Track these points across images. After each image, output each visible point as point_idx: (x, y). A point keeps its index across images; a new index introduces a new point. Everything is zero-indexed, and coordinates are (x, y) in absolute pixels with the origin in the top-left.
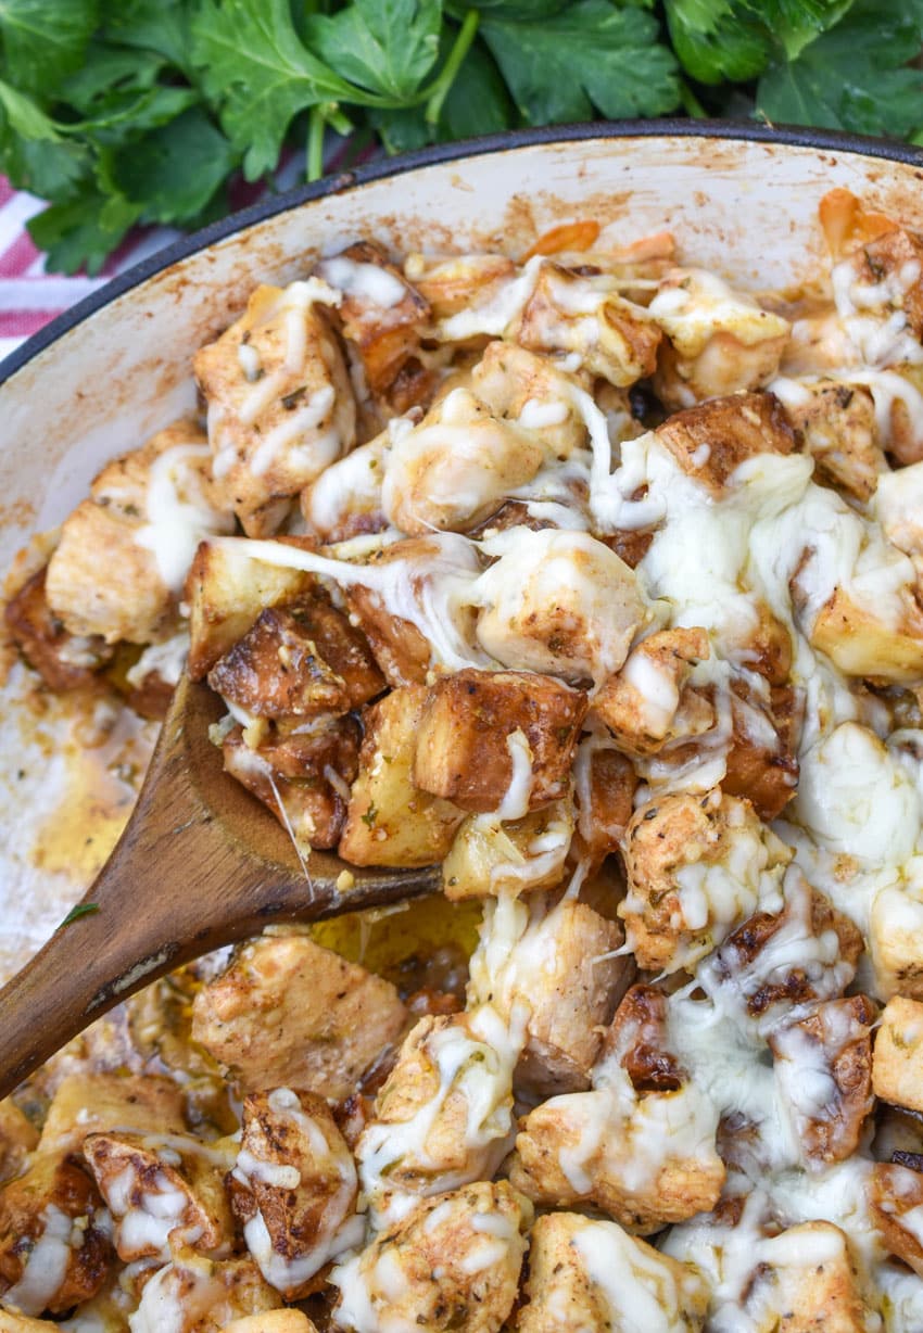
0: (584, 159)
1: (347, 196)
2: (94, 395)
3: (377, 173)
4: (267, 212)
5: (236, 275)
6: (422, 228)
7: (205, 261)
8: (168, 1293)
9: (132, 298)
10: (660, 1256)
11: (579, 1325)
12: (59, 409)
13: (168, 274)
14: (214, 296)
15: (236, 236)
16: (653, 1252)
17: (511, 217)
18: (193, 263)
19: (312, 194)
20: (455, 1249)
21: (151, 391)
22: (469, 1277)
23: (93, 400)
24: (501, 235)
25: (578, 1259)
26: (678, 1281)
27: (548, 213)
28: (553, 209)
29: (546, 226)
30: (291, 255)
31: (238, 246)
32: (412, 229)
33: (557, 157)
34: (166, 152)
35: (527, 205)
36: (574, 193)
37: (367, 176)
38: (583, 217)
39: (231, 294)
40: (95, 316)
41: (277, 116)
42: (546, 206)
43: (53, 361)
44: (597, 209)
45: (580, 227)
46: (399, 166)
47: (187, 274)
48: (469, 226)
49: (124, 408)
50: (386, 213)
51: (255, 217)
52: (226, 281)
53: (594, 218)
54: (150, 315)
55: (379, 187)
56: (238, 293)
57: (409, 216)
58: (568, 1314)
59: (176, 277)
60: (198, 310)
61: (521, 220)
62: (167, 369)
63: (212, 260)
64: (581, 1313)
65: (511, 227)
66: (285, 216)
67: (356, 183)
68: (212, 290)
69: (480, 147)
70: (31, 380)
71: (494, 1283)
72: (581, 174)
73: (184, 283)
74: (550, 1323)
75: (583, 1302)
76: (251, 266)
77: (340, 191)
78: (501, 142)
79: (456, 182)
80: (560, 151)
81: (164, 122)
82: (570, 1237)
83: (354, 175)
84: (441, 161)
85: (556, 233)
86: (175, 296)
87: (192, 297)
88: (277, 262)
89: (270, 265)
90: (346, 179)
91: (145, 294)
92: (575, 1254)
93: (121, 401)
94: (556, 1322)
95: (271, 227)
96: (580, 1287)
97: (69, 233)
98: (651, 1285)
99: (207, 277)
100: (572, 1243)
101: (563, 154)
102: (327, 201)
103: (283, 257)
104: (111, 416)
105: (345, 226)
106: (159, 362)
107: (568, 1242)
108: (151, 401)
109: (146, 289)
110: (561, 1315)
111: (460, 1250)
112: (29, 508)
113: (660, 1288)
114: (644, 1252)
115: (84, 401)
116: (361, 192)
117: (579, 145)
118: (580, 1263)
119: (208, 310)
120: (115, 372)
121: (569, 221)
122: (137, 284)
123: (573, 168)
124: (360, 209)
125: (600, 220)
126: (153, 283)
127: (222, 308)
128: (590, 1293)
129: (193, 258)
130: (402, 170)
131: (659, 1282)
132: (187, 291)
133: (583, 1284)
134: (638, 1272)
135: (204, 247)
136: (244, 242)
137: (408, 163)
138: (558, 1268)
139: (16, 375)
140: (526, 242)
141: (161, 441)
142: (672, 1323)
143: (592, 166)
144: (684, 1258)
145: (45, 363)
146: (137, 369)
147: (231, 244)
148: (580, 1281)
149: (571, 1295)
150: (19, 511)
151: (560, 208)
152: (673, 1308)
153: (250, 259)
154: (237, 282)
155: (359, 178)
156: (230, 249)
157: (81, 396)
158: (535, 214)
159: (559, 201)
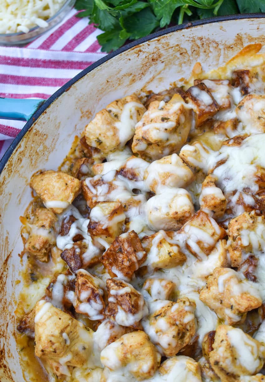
0: (260, 24)
1: (189, 29)
2: (112, 82)
3: (199, 23)
4: (166, 32)
5: (155, 50)
6: (210, 42)
7: (147, 45)
8: (107, 328)
9: (125, 53)
10: (254, 340)
11: (227, 358)
12: (101, 85)
13: (136, 47)
14: (148, 56)
15: (156, 38)
16: (251, 338)
17: (236, 40)
18: (143, 45)
19: (179, 28)
20: (181, 316)
21: (128, 83)
22: (185, 324)
23: (111, 83)
24: (233, 46)
25: (228, 339)
26: (258, 347)
27: (247, 40)
28: (249, 39)
29: (246, 45)
30: (172, 46)
31: (157, 41)
32: (207, 42)
33: (252, 23)
34: (138, 20)
35: (241, 37)
36: (255, 34)
37: (195, 24)
38: (257, 42)
39: (153, 56)
40: (114, 58)
41: (171, 9)
42: (247, 38)
43: (101, 69)
44: (262, 40)
45: (256, 45)
46: (205, 22)
47: (141, 48)
48: (224, 42)
49: (120, 87)
50: (200, 36)
51: (162, 33)
52: (152, 52)
53: (261, 43)
54: (130, 60)
55: (199, 27)
56: (155, 56)
57: (207, 37)
58: (223, 354)
59: (138, 49)
60: (143, 60)
61: (239, 42)
62: (133, 77)
63: (149, 45)
64: (228, 354)
65: (236, 44)
66: (171, 34)
67: (192, 26)
68: (148, 54)
69: (229, 18)
70: (94, 75)
71: (192, 325)
72: (258, 29)
73: (140, 51)
74: (218, 356)
75: (229, 351)
76: (160, 48)
77: (187, 28)
78: (235, 17)
79: (221, 28)
80: (252, 21)
81: (139, 11)
82: (226, 332)
83: (192, 23)
84: (217, 21)
85: (249, 47)
86: (137, 55)
87: (142, 56)
88: (167, 48)
89: (165, 48)
90: (190, 24)
91: (128, 53)
92: (227, 337)
93: (119, 84)
94: (220, 357)
95: (166, 37)
96: (228, 347)
97: (109, 41)
98: (250, 348)
99: (147, 50)
100: (227, 334)
101: (253, 22)
102: (183, 30)
103: (169, 47)
104: (116, 89)
105: (188, 39)
106: (131, 74)
107: (226, 333)
108: (128, 86)
109: (129, 51)
110: (221, 355)
111: (182, 316)
112: (90, 113)
113: (252, 349)
114: (249, 338)
115: (109, 83)
116: (193, 29)
117: (258, 19)
118: (229, 340)
119: (146, 60)
120: (118, 76)
121: (253, 43)
122: (127, 50)
123: (256, 27)
124: (193, 34)
125: (262, 43)
126: (131, 50)
127: (150, 60)
128: (231, 349)
129: (143, 44)
130: (206, 23)
131: (252, 347)
132: (141, 53)
133: (229, 346)
134: (246, 344)
135: (147, 41)
136: (158, 40)
137: (208, 21)
138: (222, 341)
139: (89, 73)
140: (240, 49)
141: (129, 99)
142: (255, 359)
143: (261, 26)
144: (261, 341)
145: (99, 70)
146: (125, 75)
147: (155, 41)
148: (228, 345)
149: (225, 349)
150: (88, 113)
151: (251, 39)
152: (256, 355)
153: (160, 46)
154: (156, 52)
155: (193, 24)
156: (154, 42)
157: (108, 81)
158: (243, 40)
159: (251, 37)
